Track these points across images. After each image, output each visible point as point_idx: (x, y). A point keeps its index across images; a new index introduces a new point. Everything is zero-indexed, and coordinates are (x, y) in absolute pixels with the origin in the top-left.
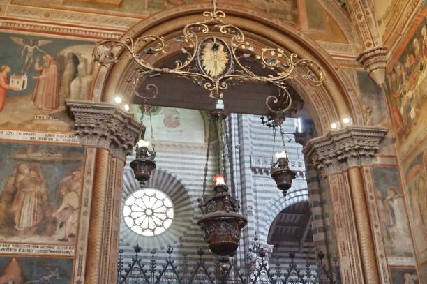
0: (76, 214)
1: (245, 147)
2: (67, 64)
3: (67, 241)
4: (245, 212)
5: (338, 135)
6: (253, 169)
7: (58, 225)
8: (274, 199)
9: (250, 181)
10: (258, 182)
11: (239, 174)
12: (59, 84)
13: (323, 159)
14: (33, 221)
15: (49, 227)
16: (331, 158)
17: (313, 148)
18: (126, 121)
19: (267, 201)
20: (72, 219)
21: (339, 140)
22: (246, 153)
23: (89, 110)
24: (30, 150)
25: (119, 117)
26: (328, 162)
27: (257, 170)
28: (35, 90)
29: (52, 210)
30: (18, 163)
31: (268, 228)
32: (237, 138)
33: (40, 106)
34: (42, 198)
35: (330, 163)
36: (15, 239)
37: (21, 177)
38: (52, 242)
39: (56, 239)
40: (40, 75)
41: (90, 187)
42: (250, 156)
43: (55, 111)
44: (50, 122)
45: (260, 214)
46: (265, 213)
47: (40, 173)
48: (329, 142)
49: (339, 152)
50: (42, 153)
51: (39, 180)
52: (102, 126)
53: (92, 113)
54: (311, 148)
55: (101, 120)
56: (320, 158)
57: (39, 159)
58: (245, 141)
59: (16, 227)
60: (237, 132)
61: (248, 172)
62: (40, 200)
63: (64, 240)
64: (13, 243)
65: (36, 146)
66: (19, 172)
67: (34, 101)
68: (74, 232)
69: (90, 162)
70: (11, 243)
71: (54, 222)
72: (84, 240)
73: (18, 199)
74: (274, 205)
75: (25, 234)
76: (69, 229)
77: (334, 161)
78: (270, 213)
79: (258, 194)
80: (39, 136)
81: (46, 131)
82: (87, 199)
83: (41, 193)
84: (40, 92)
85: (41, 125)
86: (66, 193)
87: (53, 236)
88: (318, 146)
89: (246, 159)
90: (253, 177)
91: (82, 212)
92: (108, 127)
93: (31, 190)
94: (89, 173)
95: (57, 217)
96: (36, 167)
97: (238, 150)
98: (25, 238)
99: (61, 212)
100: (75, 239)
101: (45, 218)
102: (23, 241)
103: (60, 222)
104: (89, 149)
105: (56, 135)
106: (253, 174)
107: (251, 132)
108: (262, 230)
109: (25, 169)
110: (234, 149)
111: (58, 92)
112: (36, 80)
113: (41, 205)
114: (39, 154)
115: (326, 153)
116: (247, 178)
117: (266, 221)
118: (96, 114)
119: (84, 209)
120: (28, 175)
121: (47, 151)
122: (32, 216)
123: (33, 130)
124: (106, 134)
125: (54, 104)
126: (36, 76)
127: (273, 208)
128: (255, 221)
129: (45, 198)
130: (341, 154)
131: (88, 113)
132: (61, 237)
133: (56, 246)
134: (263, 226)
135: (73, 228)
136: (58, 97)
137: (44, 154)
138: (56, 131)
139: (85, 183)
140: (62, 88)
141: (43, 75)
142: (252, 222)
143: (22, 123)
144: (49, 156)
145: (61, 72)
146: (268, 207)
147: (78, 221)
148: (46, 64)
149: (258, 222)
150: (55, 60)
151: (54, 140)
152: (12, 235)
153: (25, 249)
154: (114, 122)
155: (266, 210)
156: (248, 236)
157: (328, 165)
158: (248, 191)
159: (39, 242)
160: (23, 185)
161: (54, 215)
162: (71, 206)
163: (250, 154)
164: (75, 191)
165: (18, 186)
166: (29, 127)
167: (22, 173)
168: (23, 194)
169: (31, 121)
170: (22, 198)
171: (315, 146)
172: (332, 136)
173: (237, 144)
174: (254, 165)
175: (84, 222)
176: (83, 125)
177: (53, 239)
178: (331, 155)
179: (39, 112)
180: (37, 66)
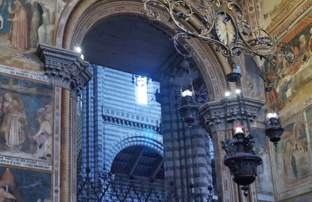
0: (50, 138)
1: (99, 99)
2: (34, 11)
3: (46, 159)
4: (96, 148)
5: (230, 102)
6: (104, 117)
7: (38, 146)
8: (117, 141)
9: (101, 126)
10: (106, 127)
11: (93, 119)
12: (29, 30)
13: (215, 119)
14: (20, 140)
15: (32, 147)
16: (220, 118)
17: (208, 109)
18: (82, 68)
19: (112, 142)
20: (48, 142)
21: (230, 106)
22: (99, 103)
23: (57, 55)
24: (11, 82)
25: (78, 64)
26: (219, 121)
27: (107, 118)
28: (10, 31)
29: (33, 134)
30: (3, 92)
31: (112, 162)
32: (92, 91)
33: (15, 46)
34: (24, 123)
36: (7, 153)
37: (7, 104)
38: (35, 158)
39: (37, 157)
40: (13, 18)
41: (59, 118)
42: (102, 107)
43: (27, 52)
44: (25, 60)
45: (107, 152)
46: (110, 151)
47: (21, 103)
48: (222, 107)
49: (228, 115)
50: (21, 86)
51: (20, 108)
52: (66, 70)
53: (59, 58)
54: (206, 108)
55: (65, 65)
56: (213, 117)
57: (19, 91)
58: (99, 94)
59: (7, 144)
60: (92, 87)
61: (100, 118)
62: (23, 124)
63: (43, 158)
64: (6, 156)
65: (16, 80)
66: (4, 100)
67: (10, 40)
68: (50, 153)
69: (58, 98)
71: (35, 143)
72: (58, 159)
73: (6, 122)
74: (116, 145)
75: (14, 150)
77: (222, 121)
78: (114, 151)
79: (106, 136)
80: (17, 71)
81: (23, 68)
82: (57, 128)
83: (23, 119)
84: (14, 33)
85: (18, 62)
86: (42, 122)
87: (35, 154)
88: (212, 108)
89: (99, 108)
90: (103, 123)
91: (55, 137)
92: (70, 71)
93: (15, 115)
94: (58, 107)
95: (37, 140)
96: (17, 97)
97: (92, 100)
98: (14, 153)
99: (39, 136)
100: (51, 158)
101: (27, 139)
102: (14, 155)
103: (39, 144)
104: (56, 88)
105: (30, 72)
106: (103, 120)
107: (103, 87)
108: (107, 163)
110: (90, 99)
111: (29, 35)
112: (11, 21)
113: (24, 129)
114: (18, 87)
115: (218, 114)
116: (99, 123)
117: (110, 157)
118: (62, 59)
119: (56, 135)
120: (12, 103)
121: (25, 85)
122: (18, 137)
123: (12, 65)
124: (69, 77)
125: (26, 45)
127: (116, 148)
128: (103, 156)
129: (26, 123)
130: (230, 117)
131: (56, 57)
132: (41, 156)
133: (38, 162)
134: (108, 160)
135: (49, 149)
136: (29, 40)
137: (23, 87)
138: (30, 69)
139: (55, 115)
140: (31, 32)
142: (101, 156)
143: (3, 58)
144: (26, 89)
145: (29, 17)
146: (112, 147)
147: (53, 144)
148: (17, 9)
149: (105, 157)
150: (23, 6)
151: (29, 77)
152: (5, 150)
153: (15, 161)
154: (75, 68)
155: (111, 149)
156: (98, 166)
157: (217, 123)
158: (99, 133)
159: (24, 157)
160: (8, 111)
161: (34, 138)
162: (46, 132)
163: (102, 105)
164: (49, 121)
165: (5, 111)
166: (9, 62)
167: (7, 101)
168: (9, 118)
169: (10, 58)
170: (8, 121)
171: (211, 108)
172: (225, 102)
173: (92, 95)
174: (104, 113)
175: (57, 146)
176: (52, 67)
177: (35, 156)
178: (222, 116)
179: (15, 50)
180: (10, 9)
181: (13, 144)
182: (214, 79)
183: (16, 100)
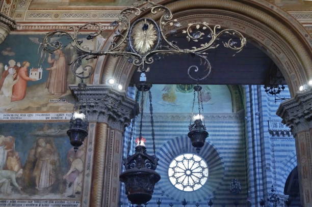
0: (81, 176)
1: (264, 113)
2: (73, 55)
3: (74, 197)
4: (264, 169)
5: (304, 97)
6: (271, 132)
7: (68, 185)
8: (290, 156)
9: (268, 142)
10: (275, 143)
11: (259, 137)
12: (67, 73)
13: (293, 119)
14: (49, 182)
15: (61, 187)
16: (299, 118)
18: (120, 98)
19: (283, 159)
20: (78, 180)
21: (306, 101)
22: (265, 118)
23: (88, 92)
24: (46, 128)
25: (113, 96)
26: (297, 121)
27: (275, 133)
28: (49, 79)
29: (64, 173)
30: (37, 138)
31: (285, 181)
32: (257, 106)
33: (53, 93)
34: (55, 164)
35: (299, 122)
36: (37, 197)
37: (40, 149)
38: (64, 198)
39: (66, 196)
40: (52, 66)
41: (92, 154)
42: (268, 121)
43: (63, 95)
44: (61, 104)
45: (277, 170)
46: (282, 169)
47: (54, 146)
48: (297, 104)
49: (306, 112)
50: (55, 129)
51: (53, 150)
52: (100, 104)
53: (91, 95)
54: (283, 110)
55: (98, 99)
56: (290, 118)
57: (53, 134)
58: (264, 109)
59: (37, 188)
60: (257, 101)
61: (267, 134)
62: (54, 166)
63: (72, 196)
64: (35, 200)
65: (50, 124)
66: (38, 146)
67: (48, 88)
68: (80, 189)
69: (92, 134)
70: (33, 200)
71: (65, 182)
72: (87, 195)
73: (38, 166)
74: (289, 161)
75: (43, 193)
76: (76, 187)
77: (302, 120)
78: (286, 168)
79: (276, 153)
80: (52, 116)
81: (58, 112)
82: (89, 164)
83: (54, 160)
84: (52, 80)
85: (54, 107)
86: (73, 160)
87: (64, 194)
88: (288, 107)
89: (265, 124)
90: (271, 139)
91: (85, 174)
92: (105, 105)
93: (47, 158)
94: (91, 143)
95: (67, 179)
96: (50, 141)
97: (257, 117)
98: (43, 196)
99: (69, 175)
100: (80, 195)
101: (57, 180)
102: (42, 198)
103: (69, 183)
104: (90, 124)
105: (65, 114)
106: (270, 136)
107: (269, 100)
108: (279, 183)
109: (42, 142)
110: (254, 116)
111: (66, 79)
112: (49, 70)
113: (54, 170)
114: (53, 130)
115: (295, 113)
116: (265, 140)
117: (283, 175)
118: (94, 95)
119: (87, 172)
120: (45, 147)
121: (59, 127)
122: (48, 179)
123: (48, 111)
124: (103, 110)
125: (63, 89)
126: (49, 68)
127: (289, 164)
128: (273, 176)
129: (58, 164)
130: (308, 114)
131: (88, 94)
132: (70, 194)
133: (66, 201)
134: (280, 180)
135: (79, 187)
136: (66, 83)
137: (57, 130)
138: (65, 111)
139: (87, 151)
140: (69, 76)
141: (55, 67)
142: (270, 177)
143: (39, 106)
144: (60, 131)
146: (284, 164)
147: (83, 181)
148: (56, 57)
149: (275, 177)
150: (63, 53)
151: (64, 119)
152: (34, 194)
153: (44, 204)
154: (110, 101)
155: (282, 166)
156: (267, 189)
157: (297, 124)
158: (266, 151)
159: (54, 198)
160: (41, 156)
161: (64, 177)
162: (77, 170)
163: (268, 119)
164: (80, 158)
165: (37, 156)
166: (45, 109)
167: (40, 146)
168: (41, 162)
169: (46, 105)
170: (40, 166)
171: (286, 108)
172: (299, 98)
173: (257, 111)
174: (271, 128)
175: (87, 181)
176: (85, 104)
177: (64, 196)
178: (300, 115)
179: (52, 96)
180: (49, 60)
181: (42, 187)
182: (292, 74)
183: (49, 143)
